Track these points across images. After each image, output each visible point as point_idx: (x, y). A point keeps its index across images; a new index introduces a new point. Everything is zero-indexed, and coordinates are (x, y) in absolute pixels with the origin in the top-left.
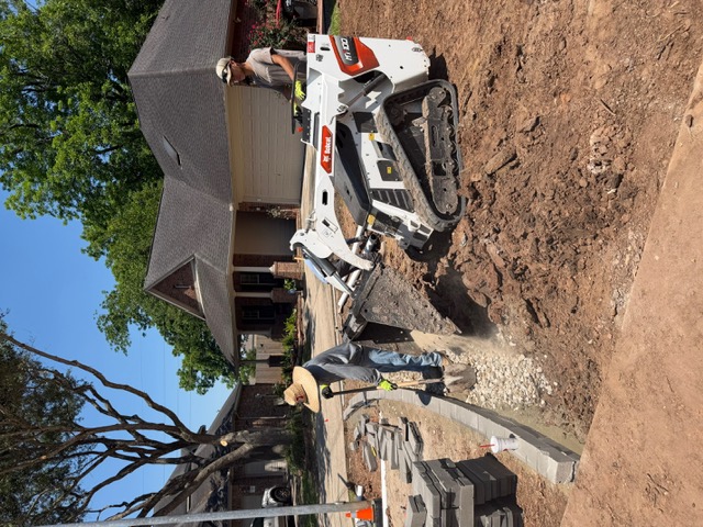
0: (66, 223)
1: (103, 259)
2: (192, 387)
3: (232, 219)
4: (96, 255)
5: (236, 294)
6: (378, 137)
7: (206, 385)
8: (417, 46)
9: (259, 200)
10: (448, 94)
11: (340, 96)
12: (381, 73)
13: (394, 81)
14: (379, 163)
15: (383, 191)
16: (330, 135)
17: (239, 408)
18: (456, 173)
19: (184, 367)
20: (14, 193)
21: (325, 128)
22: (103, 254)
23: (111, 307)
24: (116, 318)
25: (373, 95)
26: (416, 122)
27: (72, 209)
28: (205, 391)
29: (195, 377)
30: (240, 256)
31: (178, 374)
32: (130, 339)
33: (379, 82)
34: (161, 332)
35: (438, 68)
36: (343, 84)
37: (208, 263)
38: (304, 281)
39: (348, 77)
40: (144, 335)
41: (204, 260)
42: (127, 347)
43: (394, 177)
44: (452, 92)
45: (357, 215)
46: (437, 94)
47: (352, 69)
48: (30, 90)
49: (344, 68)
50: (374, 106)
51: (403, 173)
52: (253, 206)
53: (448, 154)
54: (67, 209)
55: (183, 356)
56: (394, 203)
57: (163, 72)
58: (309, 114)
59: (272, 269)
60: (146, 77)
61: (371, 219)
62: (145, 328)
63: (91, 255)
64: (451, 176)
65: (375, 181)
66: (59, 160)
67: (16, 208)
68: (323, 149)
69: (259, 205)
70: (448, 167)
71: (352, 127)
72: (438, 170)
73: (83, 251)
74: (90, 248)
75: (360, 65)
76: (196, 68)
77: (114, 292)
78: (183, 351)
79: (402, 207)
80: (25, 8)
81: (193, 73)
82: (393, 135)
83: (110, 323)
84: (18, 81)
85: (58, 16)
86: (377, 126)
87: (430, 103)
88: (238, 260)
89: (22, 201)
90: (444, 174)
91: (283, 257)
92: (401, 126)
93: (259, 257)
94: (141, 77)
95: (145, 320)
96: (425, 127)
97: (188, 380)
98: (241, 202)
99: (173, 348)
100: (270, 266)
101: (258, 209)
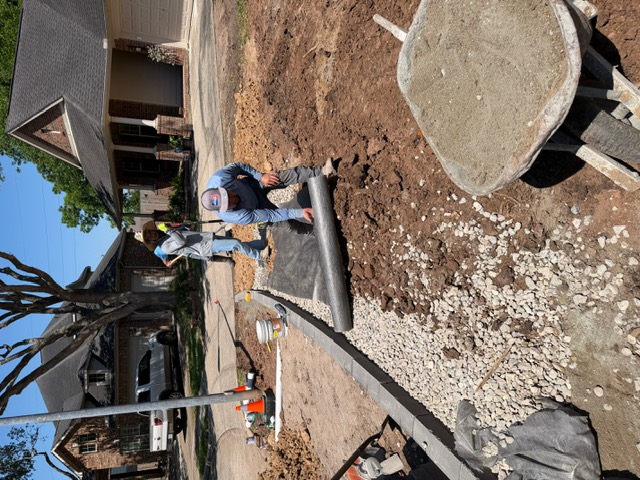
2: (74, 224)
3: (107, 59)
5: (114, 147)
9: (139, 39)
17: (123, 256)
19: (66, 204)
28: (88, 231)
29: (77, 214)
30: (118, 102)
31: (60, 210)
34: (39, 169)
37: (79, 108)
40: (18, 170)
41: (75, 105)
52: (132, 45)
59: (153, 124)
62: (19, 163)
69: (139, 44)
88: (116, 108)
91: (167, 108)
93: (140, 106)
95: (19, 155)
97: (70, 217)
98: (117, 38)
99: (52, 185)
100: (152, 119)
101: (138, 49)
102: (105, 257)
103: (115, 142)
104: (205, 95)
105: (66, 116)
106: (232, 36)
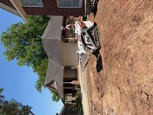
0: (29, 67)
1: (37, 72)
2: (55, 100)
3: (63, 71)
4: (35, 72)
5: (64, 88)
6: (86, 36)
7: (58, 100)
8: (91, 22)
9: (69, 65)
10: (97, 29)
11: (81, 30)
12: (86, 26)
13: (88, 28)
14: (87, 40)
15: (88, 44)
16: (80, 36)
18: (99, 40)
19: (53, 96)
20: (19, 61)
21: (79, 35)
22: (37, 71)
23: (38, 83)
24: (39, 85)
25: (85, 30)
26: (92, 33)
27: (30, 64)
29: (55, 98)
30: (65, 78)
31: (52, 97)
32: (42, 90)
33: (86, 28)
35: (95, 25)
36: (81, 29)
38: (80, 85)
39: (81, 28)
40: (45, 89)
41: (57, 80)
42: (41, 92)
43: (89, 42)
44: (97, 28)
45: (84, 48)
46: (95, 29)
47: (82, 26)
48: (22, 40)
49: (81, 26)
50: (86, 32)
51: (91, 41)
52: (68, 67)
53: (97, 37)
54: (29, 64)
55: (53, 93)
56: (90, 46)
57: (48, 39)
58: (76, 34)
59: (72, 83)
60: (45, 39)
61: (86, 48)
63: (34, 72)
64: (98, 41)
65: (87, 42)
66: (28, 54)
67: (19, 64)
68: (79, 38)
69: (69, 66)
70: (97, 40)
71: (82, 35)
72: (96, 40)
73: (33, 71)
74: (34, 70)
75: (83, 25)
76: (55, 39)
77: (39, 80)
78: (53, 92)
79: (91, 46)
80: (22, 24)
81: (54, 40)
82: (89, 35)
83: (38, 86)
84: (20, 38)
85: (28, 26)
86: (86, 34)
87: (94, 30)
89: (20, 63)
90: (97, 41)
92: (90, 34)
94: (44, 39)
96: (93, 34)
97: (54, 99)
98: (65, 66)
99: (51, 91)
100: (72, 82)
101: (69, 67)
102: (61, 111)
103: (64, 87)
104: (82, 78)
105: (55, 83)
106: (87, 69)
